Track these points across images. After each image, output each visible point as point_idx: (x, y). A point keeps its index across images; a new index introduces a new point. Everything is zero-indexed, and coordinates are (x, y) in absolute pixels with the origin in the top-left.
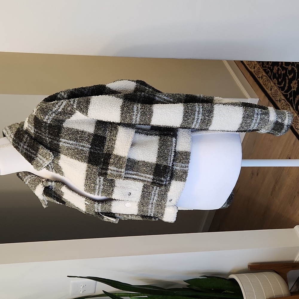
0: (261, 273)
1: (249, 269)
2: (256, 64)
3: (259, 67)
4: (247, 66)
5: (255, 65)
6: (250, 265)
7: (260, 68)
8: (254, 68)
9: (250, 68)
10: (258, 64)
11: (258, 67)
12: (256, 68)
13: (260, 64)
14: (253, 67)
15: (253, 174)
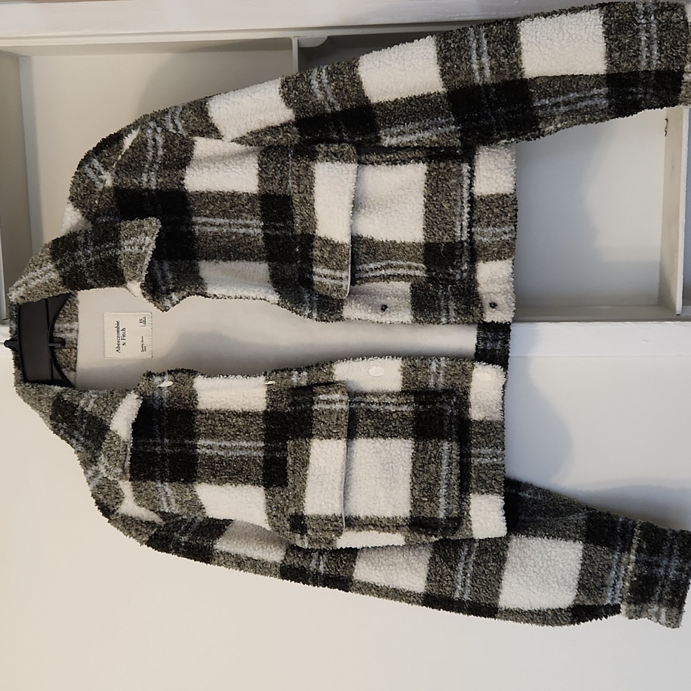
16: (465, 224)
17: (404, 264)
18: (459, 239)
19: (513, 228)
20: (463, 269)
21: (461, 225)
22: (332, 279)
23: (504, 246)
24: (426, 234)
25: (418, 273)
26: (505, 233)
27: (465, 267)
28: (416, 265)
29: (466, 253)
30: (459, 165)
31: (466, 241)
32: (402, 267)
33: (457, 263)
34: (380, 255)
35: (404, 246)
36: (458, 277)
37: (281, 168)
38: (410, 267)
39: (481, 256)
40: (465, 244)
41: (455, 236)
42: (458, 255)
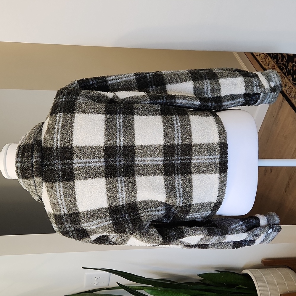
0: (274, 268)
1: (263, 264)
2: (271, 61)
3: (274, 63)
4: (261, 63)
5: (269, 62)
6: (264, 260)
7: (275, 65)
8: (269, 65)
9: (264, 65)
10: (272, 61)
11: (272, 64)
12: (270, 65)
13: (274, 61)
14: (267, 64)
15: (266, 171)
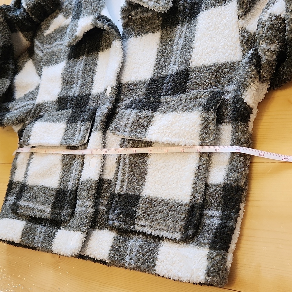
16: (145, 230)
17: (126, 177)
18: (136, 222)
19: (132, 266)
20: (115, 221)
21: (145, 226)
22: (125, 124)
23: (122, 255)
24: (145, 197)
25: (118, 187)
26: (131, 259)
27: (117, 224)
28: (125, 186)
29: (126, 227)
30: (180, 230)
31: (134, 228)
32: (124, 175)
33: (121, 217)
34: (134, 159)
35: (143, 180)
36: (111, 217)
37: (205, 83)
38: (123, 181)
39: (120, 237)
40: (132, 227)
41: (139, 219)
42: (126, 219)
